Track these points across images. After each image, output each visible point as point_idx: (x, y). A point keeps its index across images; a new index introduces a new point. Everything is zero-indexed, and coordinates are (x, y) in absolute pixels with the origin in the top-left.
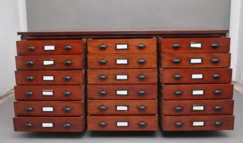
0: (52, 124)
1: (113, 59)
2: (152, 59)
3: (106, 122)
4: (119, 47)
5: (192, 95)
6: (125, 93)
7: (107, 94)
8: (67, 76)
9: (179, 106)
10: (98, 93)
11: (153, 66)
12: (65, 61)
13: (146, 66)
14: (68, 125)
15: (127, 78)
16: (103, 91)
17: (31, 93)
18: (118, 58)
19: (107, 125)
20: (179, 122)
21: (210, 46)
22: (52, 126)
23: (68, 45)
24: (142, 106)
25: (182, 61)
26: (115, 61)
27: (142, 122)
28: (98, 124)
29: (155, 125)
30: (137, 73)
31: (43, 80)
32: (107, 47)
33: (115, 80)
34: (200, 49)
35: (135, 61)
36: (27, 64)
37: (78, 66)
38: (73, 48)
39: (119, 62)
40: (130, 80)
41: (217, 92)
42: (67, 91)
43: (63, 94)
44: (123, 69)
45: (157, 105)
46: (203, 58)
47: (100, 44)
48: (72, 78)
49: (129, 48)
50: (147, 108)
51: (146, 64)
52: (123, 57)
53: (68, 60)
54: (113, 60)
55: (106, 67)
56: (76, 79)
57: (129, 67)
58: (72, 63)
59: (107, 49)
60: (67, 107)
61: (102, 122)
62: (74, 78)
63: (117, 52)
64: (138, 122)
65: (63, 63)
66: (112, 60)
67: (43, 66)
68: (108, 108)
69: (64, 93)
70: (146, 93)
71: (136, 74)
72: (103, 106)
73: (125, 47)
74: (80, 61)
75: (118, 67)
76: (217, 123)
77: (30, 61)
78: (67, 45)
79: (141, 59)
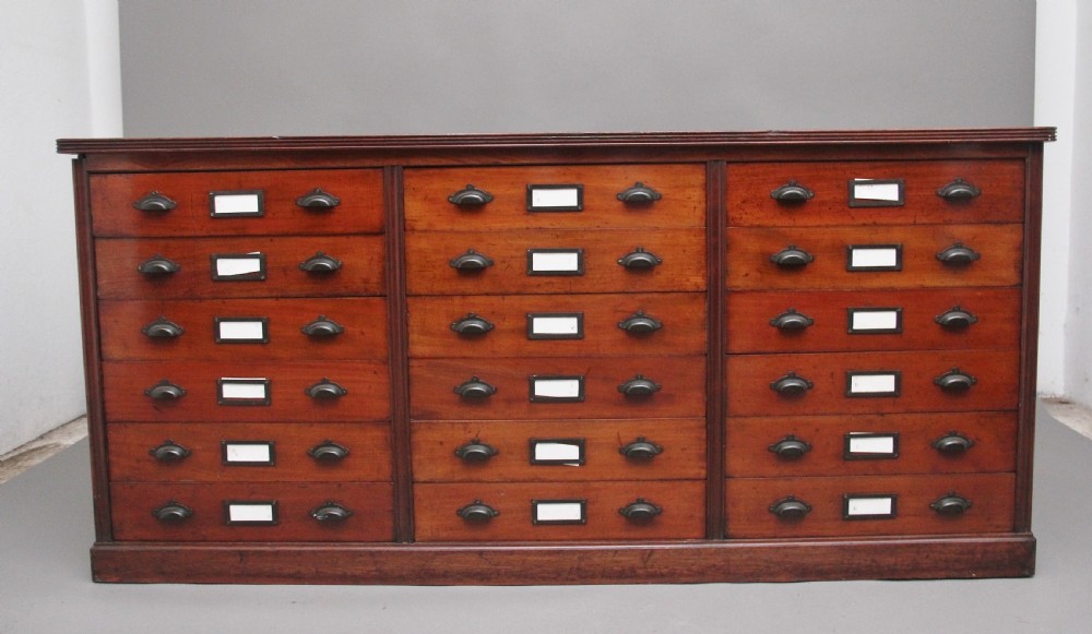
0: (270, 507)
1: (517, 250)
2: (684, 251)
3: (494, 506)
4: (541, 198)
5: (848, 397)
6: (568, 388)
7: (493, 396)
8: (320, 320)
9: (791, 439)
10: (455, 390)
11: (688, 280)
12: (307, 262)
13: (659, 280)
14: (337, 512)
15: (575, 331)
16: (477, 381)
17: (172, 391)
18: (539, 245)
19: (496, 516)
20: (791, 500)
21: (938, 195)
22: (270, 519)
23: (320, 193)
24: (641, 440)
25: (812, 261)
26: (526, 260)
27: (640, 502)
28: (459, 512)
29: (692, 516)
30: (621, 308)
31: (218, 340)
32: (488, 199)
33: (523, 341)
34: (893, 207)
35: (611, 261)
36: (146, 270)
37: (366, 281)
38: (339, 203)
39: (543, 262)
40: (589, 337)
41: (952, 380)
42: (325, 382)
43: (307, 393)
44: (558, 293)
45: (704, 436)
46: (902, 246)
47: (459, 188)
48: (342, 332)
49: (586, 203)
50: (662, 450)
51: (658, 273)
52: (560, 240)
53: (322, 256)
54: (519, 254)
55: (485, 284)
56: (363, 333)
57: (587, 287)
58: (341, 267)
59: (490, 207)
60: (329, 444)
61: (475, 504)
62: (350, 329)
63: (534, 222)
64: (623, 504)
65: (303, 270)
66: (514, 253)
67: (215, 281)
68: (497, 453)
69: (315, 390)
70: (659, 389)
71: (615, 311)
72: (476, 442)
73: (568, 198)
74: (376, 257)
75: (539, 286)
76: (948, 503)
77: (160, 259)
78: (314, 192)
79: (637, 252)
